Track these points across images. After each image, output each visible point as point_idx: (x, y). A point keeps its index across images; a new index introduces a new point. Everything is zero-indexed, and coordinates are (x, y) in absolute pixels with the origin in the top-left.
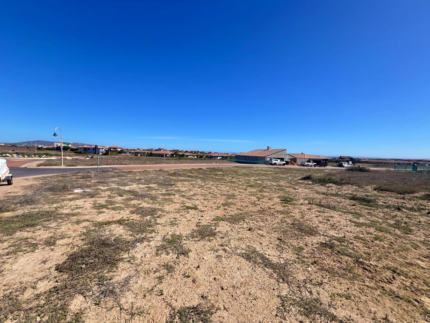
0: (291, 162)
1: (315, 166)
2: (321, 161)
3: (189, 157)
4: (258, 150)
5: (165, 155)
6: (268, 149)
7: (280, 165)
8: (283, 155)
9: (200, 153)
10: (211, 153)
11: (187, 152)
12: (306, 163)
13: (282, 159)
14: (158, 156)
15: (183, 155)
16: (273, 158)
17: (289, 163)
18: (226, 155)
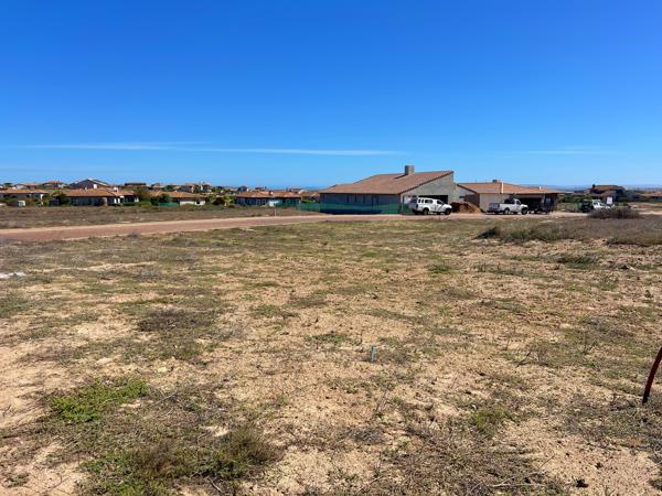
0: (466, 206)
1: (524, 211)
2: (540, 199)
3: (182, 203)
4: (381, 177)
5: (106, 200)
6: (406, 174)
7: (439, 213)
8: (446, 187)
9: (213, 190)
10: (245, 189)
11: (170, 188)
12: (503, 206)
13: (443, 199)
14: (84, 205)
15: (163, 200)
16: (421, 196)
17: (462, 208)
18: (291, 195)
